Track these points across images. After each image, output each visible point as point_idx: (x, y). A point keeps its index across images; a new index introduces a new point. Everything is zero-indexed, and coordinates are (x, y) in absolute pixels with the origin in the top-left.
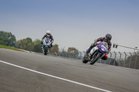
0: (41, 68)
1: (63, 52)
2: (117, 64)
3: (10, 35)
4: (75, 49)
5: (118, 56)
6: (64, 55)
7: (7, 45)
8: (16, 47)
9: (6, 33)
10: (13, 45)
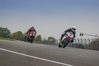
0: (28, 52)
1: (45, 40)
2: (83, 48)
3: (6, 29)
4: (53, 38)
5: (84, 41)
6: (45, 42)
7: (5, 37)
8: (11, 38)
9: (3, 29)
10: (9, 37)
